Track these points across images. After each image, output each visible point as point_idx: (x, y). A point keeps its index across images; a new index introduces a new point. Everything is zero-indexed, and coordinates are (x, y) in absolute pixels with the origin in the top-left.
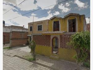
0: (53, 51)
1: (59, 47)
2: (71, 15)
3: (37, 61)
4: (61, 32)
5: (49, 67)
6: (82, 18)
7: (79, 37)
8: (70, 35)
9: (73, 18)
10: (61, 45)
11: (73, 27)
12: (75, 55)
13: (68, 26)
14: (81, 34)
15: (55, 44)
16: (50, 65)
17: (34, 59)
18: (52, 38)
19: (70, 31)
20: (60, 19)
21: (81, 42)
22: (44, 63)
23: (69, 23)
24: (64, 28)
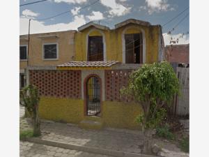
0: (87, 108)
1: (103, 99)
3: (45, 138)
5: (78, 149)
7: (149, 75)
8: (129, 71)
9: (135, 32)
10: (106, 93)
11: (135, 53)
12: (140, 114)
13: (124, 49)
14: (153, 69)
15: (92, 92)
16: (82, 142)
17: (37, 134)
18: (84, 76)
19: (129, 61)
20: (106, 30)
21: (152, 86)
22: (66, 140)
23: (127, 42)
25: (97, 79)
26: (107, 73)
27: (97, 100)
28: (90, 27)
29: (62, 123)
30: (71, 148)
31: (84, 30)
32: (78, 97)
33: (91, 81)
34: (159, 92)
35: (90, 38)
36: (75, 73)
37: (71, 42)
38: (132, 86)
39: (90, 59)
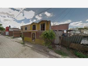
0: (32, 40)
1: (36, 38)
2: (42, 21)
3: (25, 44)
4: (36, 30)
5: (31, 47)
6: (49, 22)
8: (41, 32)
9: (44, 23)
11: (43, 28)
13: (40, 27)
14: (48, 32)
16: (31, 46)
17: (24, 43)
18: (32, 33)
19: (42, 30)
20: (36, 23)
22: (29, 45)
24: (38, 28)
25: (34, 34)
26: (37, 33)
27: (34, 38)
28: (33, 23)
29: (28, 42)
30: (29, 47)
31: (32, 24)
32: (31, 37)
33: (33, 34)
34: (49, 37)
35: (33, 25)
36: (30, 33)
37: (29, 26)
38: (42, 36)
39: (33, 30)
